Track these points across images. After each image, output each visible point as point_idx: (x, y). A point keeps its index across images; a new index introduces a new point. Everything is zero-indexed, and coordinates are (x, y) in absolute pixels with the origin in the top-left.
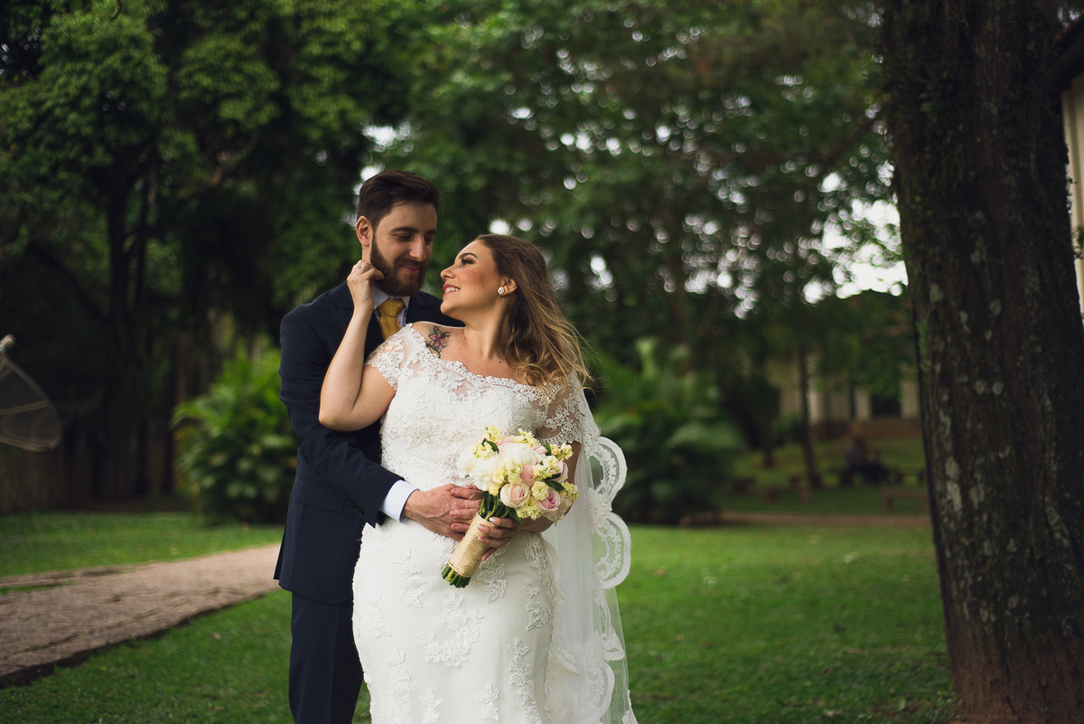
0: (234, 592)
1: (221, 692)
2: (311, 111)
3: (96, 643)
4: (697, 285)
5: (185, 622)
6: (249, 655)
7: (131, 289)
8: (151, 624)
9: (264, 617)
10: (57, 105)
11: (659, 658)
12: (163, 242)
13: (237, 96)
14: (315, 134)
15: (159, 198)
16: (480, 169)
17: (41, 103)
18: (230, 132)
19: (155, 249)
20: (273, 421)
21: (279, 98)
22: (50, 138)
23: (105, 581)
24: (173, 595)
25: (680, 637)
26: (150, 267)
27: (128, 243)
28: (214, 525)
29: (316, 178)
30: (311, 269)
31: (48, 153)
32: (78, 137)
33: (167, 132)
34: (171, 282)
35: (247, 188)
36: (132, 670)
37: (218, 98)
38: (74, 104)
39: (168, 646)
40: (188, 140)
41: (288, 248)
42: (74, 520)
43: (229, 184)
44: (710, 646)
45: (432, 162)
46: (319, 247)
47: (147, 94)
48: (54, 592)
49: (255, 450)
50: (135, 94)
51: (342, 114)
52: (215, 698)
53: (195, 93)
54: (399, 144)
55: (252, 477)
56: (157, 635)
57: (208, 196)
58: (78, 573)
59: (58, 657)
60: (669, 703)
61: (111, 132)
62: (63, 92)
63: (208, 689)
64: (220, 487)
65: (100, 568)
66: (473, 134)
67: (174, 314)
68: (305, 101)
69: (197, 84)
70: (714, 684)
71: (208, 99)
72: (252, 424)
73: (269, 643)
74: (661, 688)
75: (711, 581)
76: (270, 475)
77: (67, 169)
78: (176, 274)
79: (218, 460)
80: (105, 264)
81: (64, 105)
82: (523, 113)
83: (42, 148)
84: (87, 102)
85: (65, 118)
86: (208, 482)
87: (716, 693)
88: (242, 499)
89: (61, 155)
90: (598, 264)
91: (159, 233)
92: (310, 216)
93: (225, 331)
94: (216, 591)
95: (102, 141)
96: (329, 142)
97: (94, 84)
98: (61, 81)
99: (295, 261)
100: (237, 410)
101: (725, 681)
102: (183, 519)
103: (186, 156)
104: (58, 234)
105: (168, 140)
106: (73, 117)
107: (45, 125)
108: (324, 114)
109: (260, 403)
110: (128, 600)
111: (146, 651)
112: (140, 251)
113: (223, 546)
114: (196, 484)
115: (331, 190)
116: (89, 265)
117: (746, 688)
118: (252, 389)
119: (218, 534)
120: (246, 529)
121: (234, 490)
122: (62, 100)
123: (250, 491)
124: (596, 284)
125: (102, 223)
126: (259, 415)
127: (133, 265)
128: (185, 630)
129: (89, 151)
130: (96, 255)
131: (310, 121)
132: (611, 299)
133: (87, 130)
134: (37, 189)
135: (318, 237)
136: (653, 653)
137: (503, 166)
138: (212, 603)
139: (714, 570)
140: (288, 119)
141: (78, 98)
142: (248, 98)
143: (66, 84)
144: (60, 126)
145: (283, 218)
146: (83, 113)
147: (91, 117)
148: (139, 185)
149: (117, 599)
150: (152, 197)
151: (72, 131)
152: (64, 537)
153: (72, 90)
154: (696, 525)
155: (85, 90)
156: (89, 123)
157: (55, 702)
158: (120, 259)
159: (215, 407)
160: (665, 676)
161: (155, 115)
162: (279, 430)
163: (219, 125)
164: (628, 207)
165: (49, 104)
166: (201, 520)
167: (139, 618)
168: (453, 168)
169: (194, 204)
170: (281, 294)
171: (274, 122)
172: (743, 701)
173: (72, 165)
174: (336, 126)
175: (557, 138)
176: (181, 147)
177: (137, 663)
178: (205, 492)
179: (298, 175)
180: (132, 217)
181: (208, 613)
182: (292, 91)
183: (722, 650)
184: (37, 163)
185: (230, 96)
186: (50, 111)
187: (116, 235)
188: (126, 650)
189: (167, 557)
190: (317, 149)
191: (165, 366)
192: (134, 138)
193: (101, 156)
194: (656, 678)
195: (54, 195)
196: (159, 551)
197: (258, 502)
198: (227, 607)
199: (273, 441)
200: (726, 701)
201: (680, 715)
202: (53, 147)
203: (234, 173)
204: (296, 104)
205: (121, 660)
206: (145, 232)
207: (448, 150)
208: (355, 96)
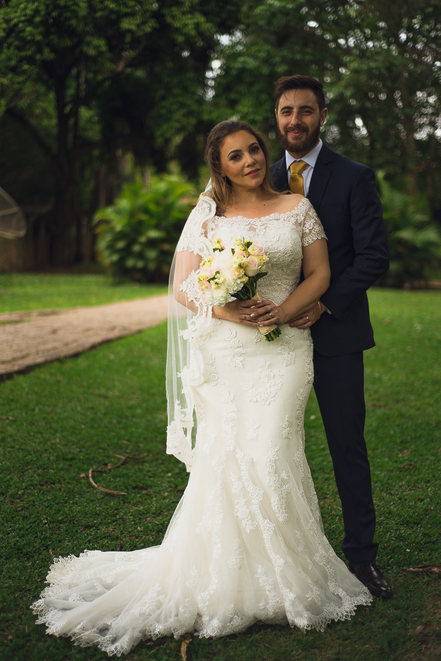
0: (124, 328)
1: (110, 394)
2: (177, 24)
3: (39, 360)
4: (422, 135)
5: (93, 347)
6: (130, 369)
7: (70, 137)
8: (73, 348)
9: (141, 345)
10: (20, 22)
11: (380, 379)
12: (89, 107)
13: (132, 15)
14: (180, 39)
15: (87, 80)
16: (284, 60)
17: (11, 20)
18: (128, 38)
19: (85, 113)
20: (154, 222)
21: (158, 16)
22: (16, 43)
23: (50, 319)
24: (88, 330)
25: (395, 365)
26: (82, 123)
27: (68, 109)
28: (118, 283)
29: (181, 66)
30: (177, 125)
31: (15, 53)
32: (33, 42)
33: (88, 38)
34: (94, 133)
35: (140, 73)
36: (59, 377)
37: (120, 16)
38: (30, 21)
39: (82, 362)
40: (101, 43)
41: (163, 111)
42: (36, 279)
43: (129, 70)
44: (413, 372)
45: (254, 57)
46: (183, 111)
47: (75, 14)
48: (19, 326)
49: (143, 239)
50: (67, 14)
51: (197, 25)
52: (106, 397)
53: (106, 13)
54: (234, 45)
55: (141, 256)
56: (76, 355)
57: (116, 78)
58: (35, 314)
59: (16, 368)
60: (382, 410)
61: (54, 38)
62: (23, 13)
63: (103, 391)
64: (122, 260)
65: (48, 310)
66: (282, 38)
67: (96, 152)
68: (174, 17)
69: (106, 7)
70: (412, 397)
71: (113, 17)
72: (141, 223)
73: (143, 362)
74: (378, 400)
75: (418, 327)
76: (152, 254)
77: (28, 63)
78: (97, 128)
79: (121, 245)
80: (54, 122)
81: (23, 22)
82: (313, 24)
83: (12, 48)
84: (38, 19)
85: (23, 31)
86: (115, 258)
87: (413, 404)
88: (134, 269)
89: (23, 54)
90: (359, 122)
91: (86, 103)
92: (177, 91)
93: (128, 163)
94: (113, 329)
95: (48, 45)
96: (189, 44)
97: (42, 7)
98: (22, 6)
99: (168, 120)
100: (132, 214)
101: (419, 395)
102: (100, 279)
103: (100, 54)
104: (23, 103)
105: (89, 44)
106: (29, 29)
107: (14, 34)
108: (186, 25)
109: (146, 211)
110: (61, 333)
111: (69, 365)
112: (75, 113)
113: (122, 298)
114: (108, 258)
115: (191, 75)
116: (45, 122)
117: (432, 401)
118: (141, 201)
119: (120, 290)
120: (136, 287)
121: (130, 263)
122: (23, 18)
123: (140, 264)
124: (357, 134)
125: (52, 96)
126: (144, 217)
127: (71, 122)
128: (93, 352)
129: (40, 51)
130: (49, 116)
131: (178, 31)
132: (367, 143)
133: (38, 38)
134: (10, 76)
135: (182, 105)
136: (376, 375)
137: (298, 57)
138: (112, 335)
139: (421, 320)
140: (164, 29)
141: (33, 17)
142: (138, 17)
143: (25, 8)
144: (22, 34)
145: (161, 92)
146: (36, 26)
147: (41, 29)
148: (74, 71)
149: (54, 331)
150: (82, 79)
151: (29, 38)
152: (29, 290)
153: (28, 12)
154: (414, 289)
155: (36, 12)
156: (41, 33)
157: (11, 397)
158: (63, 119)
159: (119, 212)
160: (382, 391)
161: (81, 27)
162: (157, 227)
163: (122, 34)
164: (380, 85)
165: (15, 21)
166: (110, 280)
167: (66, 344)
168: (267, 61)
169: (107, 84)
170: (159, 141)
171: (155, 30)
172: (430, 409)
173: (30, 60)
174: (193, 33)
175: (335, 40)
176: (97, 47)
177: (63, 373)
178: (113, 264)
179: (170, 65)
180: (70, 92)
181: (107, 342)
182: (166, 11)
183: (421, 374)
184: (9, 59)
185: (127, 15)
186: (16, 25)
187: (60, 104)
188: (56, 365)
189: (87, 304)
190: (183, 49)
191: (91, 185)
192: (68, 42)
193: (48, 54)
194: (376, 392)
195: (21, 79)
196: (83, 300)
197: (144, 270)
198: (119, 338)
199: (153, 234)
200: (419, 409)
201: (388, 418)
202: (18, 48)
203: (132, 64)
204: (169, 20)
205: (53, 371)
206: (79, 101)
207: (264, 50)
208: (205, 14)
